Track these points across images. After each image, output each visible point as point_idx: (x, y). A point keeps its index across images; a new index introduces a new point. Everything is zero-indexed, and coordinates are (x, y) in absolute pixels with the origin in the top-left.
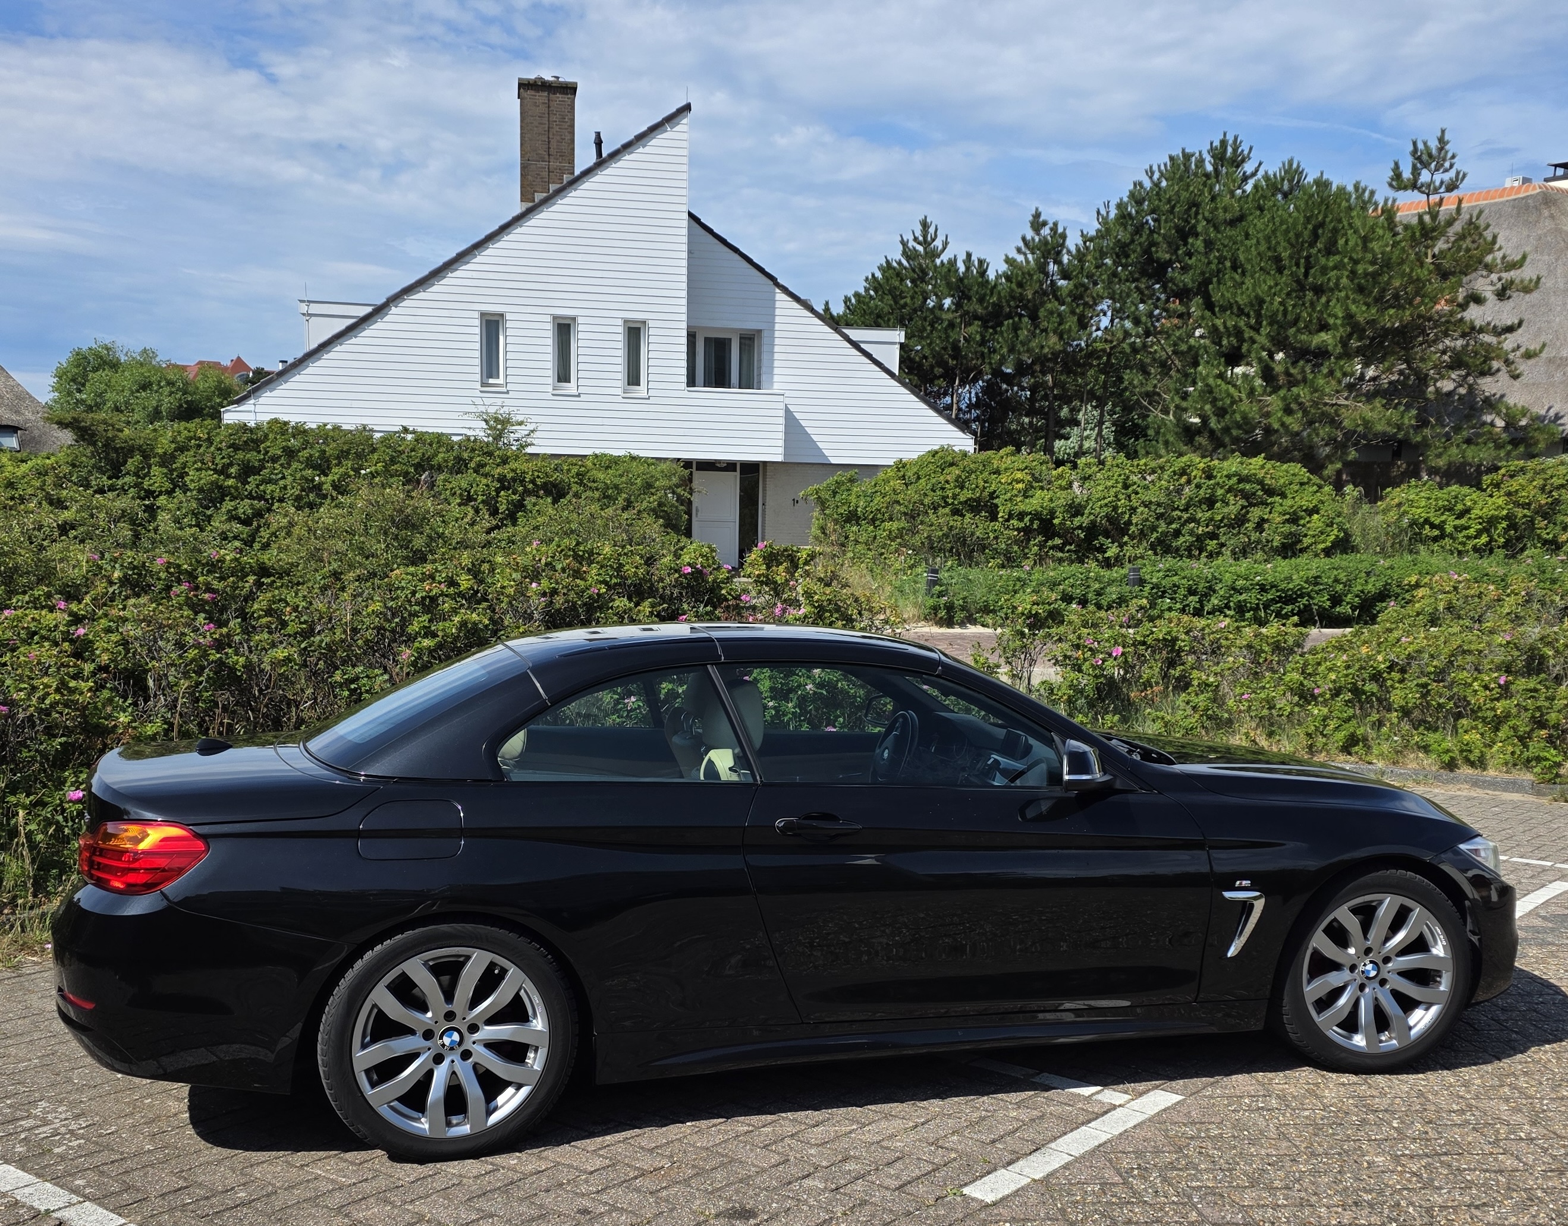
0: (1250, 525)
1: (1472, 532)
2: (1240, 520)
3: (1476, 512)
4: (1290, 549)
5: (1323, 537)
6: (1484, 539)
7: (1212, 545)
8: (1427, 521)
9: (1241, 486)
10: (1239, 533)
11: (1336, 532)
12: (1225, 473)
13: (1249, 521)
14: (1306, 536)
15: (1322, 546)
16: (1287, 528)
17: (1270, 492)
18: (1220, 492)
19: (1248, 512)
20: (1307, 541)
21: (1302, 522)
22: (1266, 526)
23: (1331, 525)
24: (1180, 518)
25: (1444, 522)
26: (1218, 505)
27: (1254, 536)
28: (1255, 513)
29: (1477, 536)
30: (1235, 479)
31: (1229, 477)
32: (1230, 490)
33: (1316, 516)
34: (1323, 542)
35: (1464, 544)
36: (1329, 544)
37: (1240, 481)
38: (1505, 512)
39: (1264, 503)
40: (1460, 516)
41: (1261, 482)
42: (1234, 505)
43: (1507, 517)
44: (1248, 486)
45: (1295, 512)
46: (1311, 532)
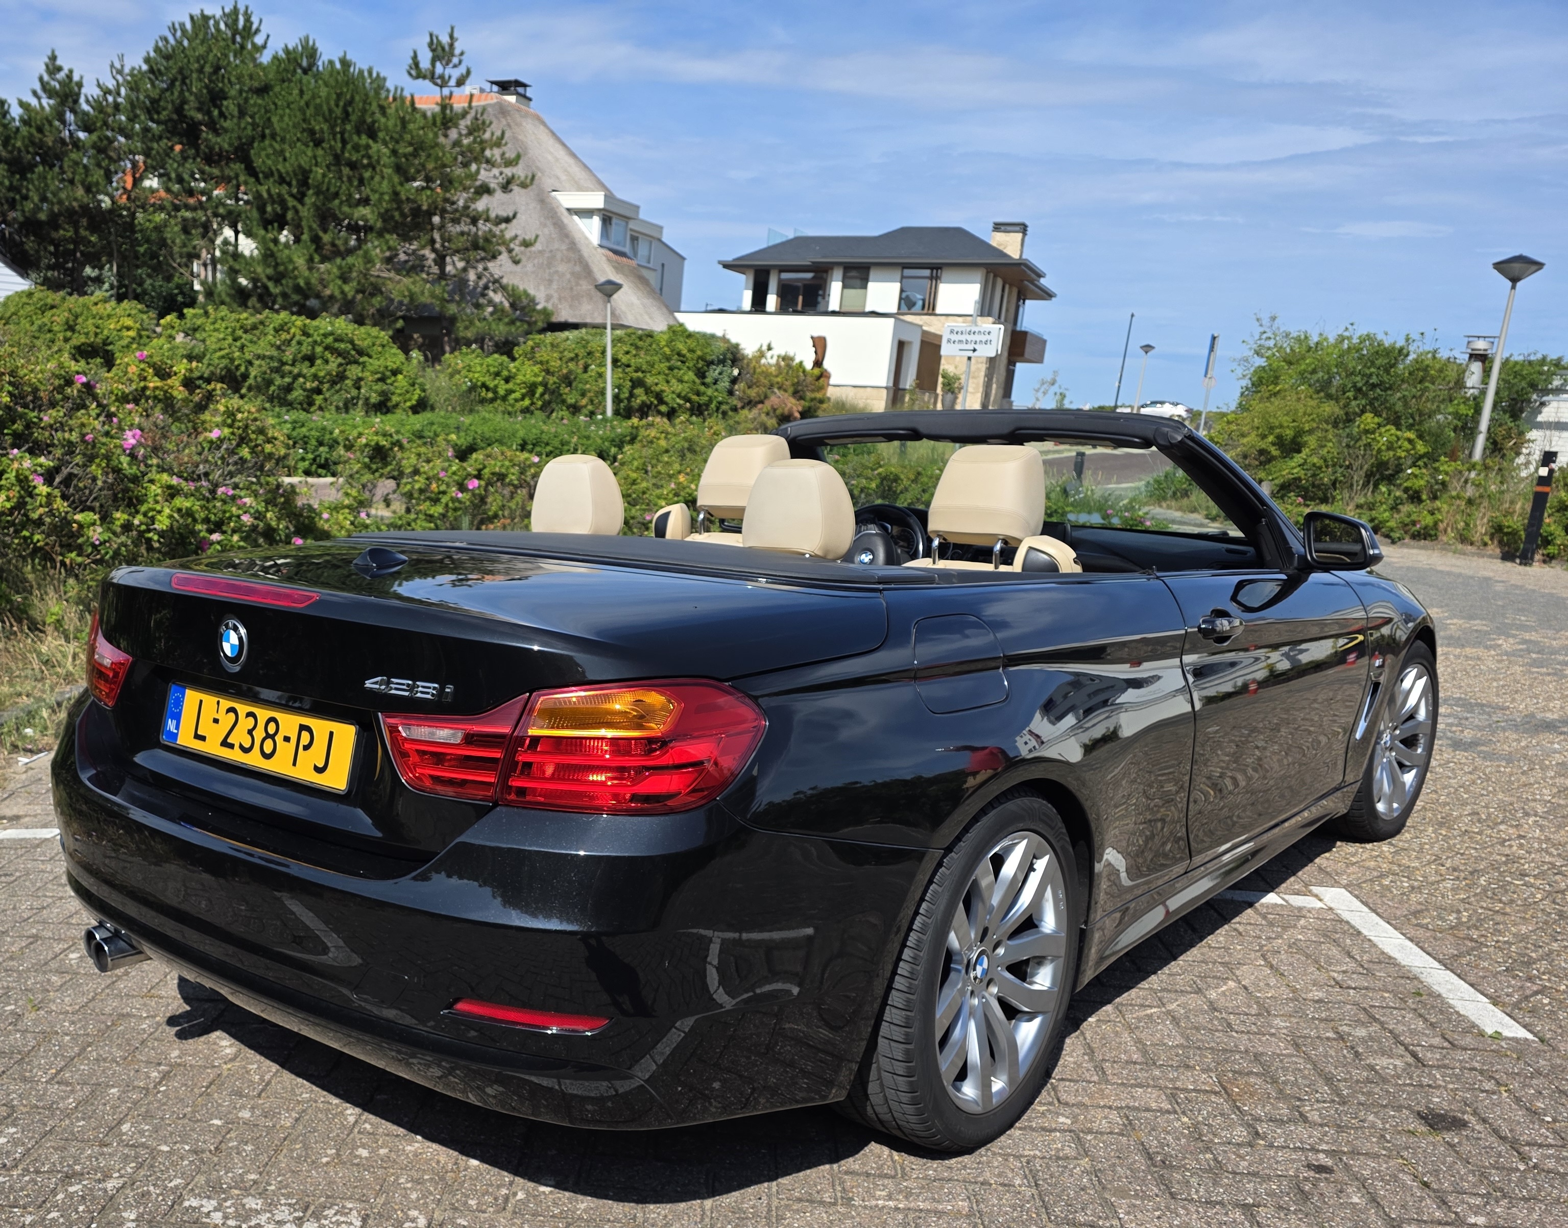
0: (348, 382)
1: (517, 395)
2: (341, 377)
3: (520, 378)
4: (383, 406)
5: (408, 396)
6: (527, 402)
7: (319, 399)
8: (484, 385)
9: (337, 345)
10: (341, 389)
11: (418, 391)
12: (322, 332)
13: (347, 378)
14: (393, 394)
15: (408, 404)
16: (380, 386)
17: (361, 353)
18: (319, 349)
19: (345, 371)
20: (395, 399)
21: (389, 381)
22: (362, 383)
23: (413, 385)
24: (290, 372)
25: (496, 386)
26: (319, 362)
27: (354, 392)
28: (354, 371)
29: (523, 399)
30: (330, 339)
31: (325, 335)
32: (327, 348)
33: (400, 377)
34: (410, 400)
35: (513, 406)
36: (414, 402)
37: (336, 340)
38: (540, 379)
39: (356, 362)
40: (507, 380)
41: (352, 342)
42: (334, 364)
43: (541, 384)
44: (343, 346)
45: (383, 373)
46: (398, 391)
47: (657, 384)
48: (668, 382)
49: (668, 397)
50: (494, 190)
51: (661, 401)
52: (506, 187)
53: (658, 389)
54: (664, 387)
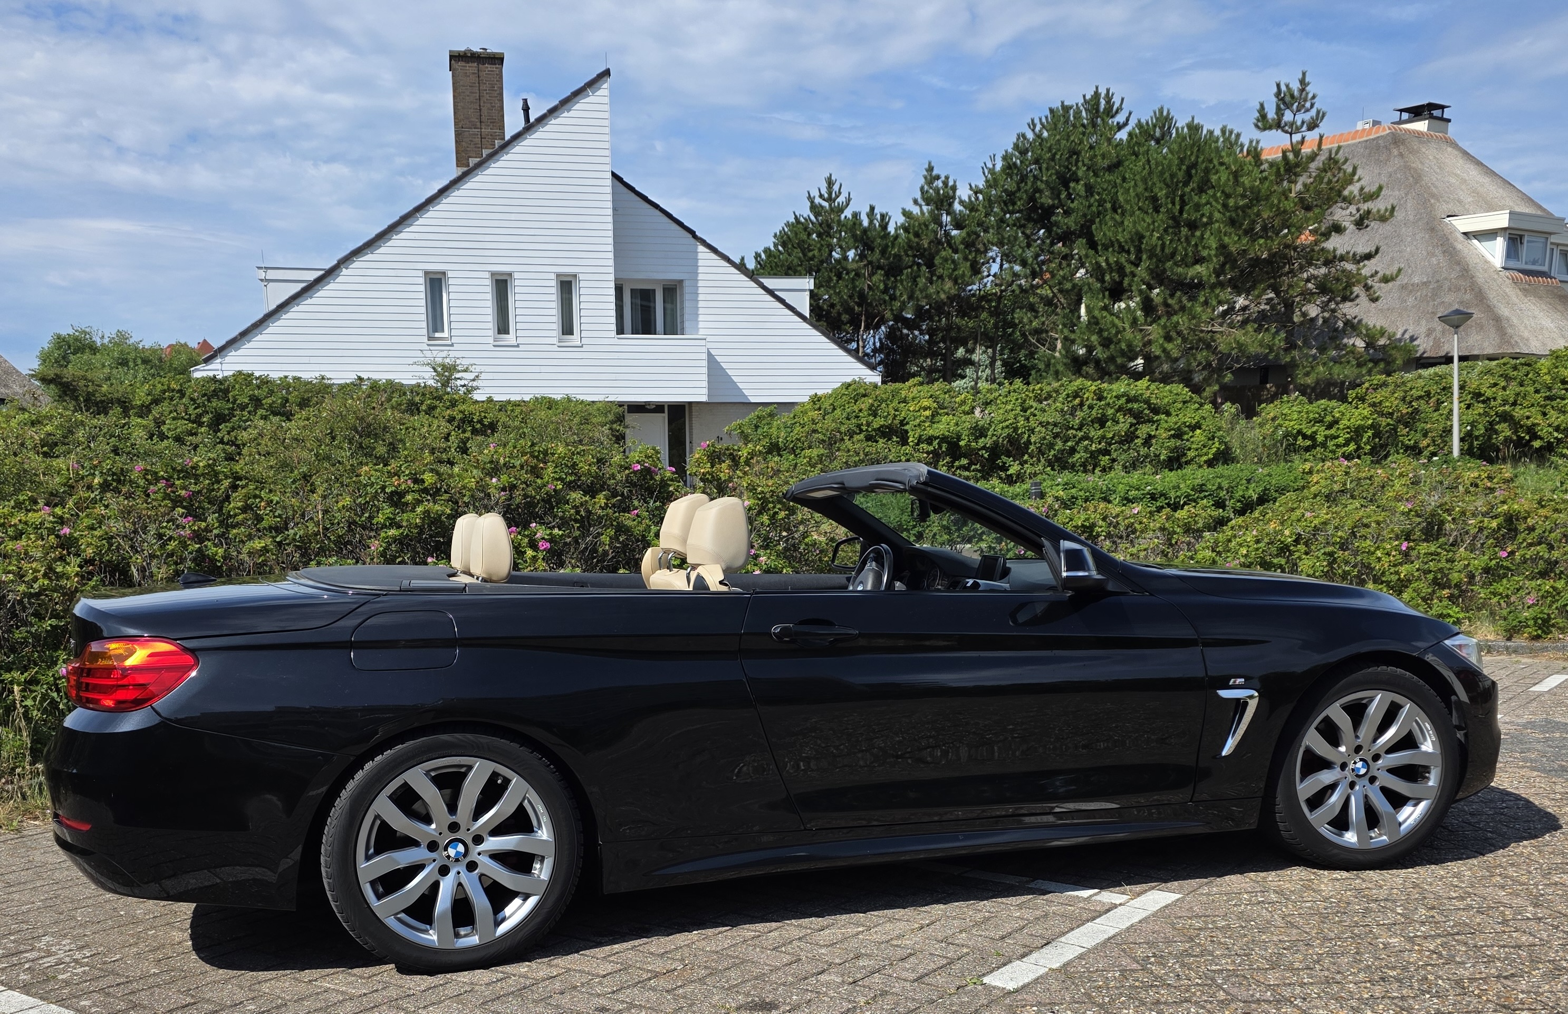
0: (1139, 442)
1: (1341, 440)
2: (1130, 437)
3: (1344, 422)
4: (1176, 462)
5: (1205, 450)
6: (1352, 447)
7: (1105, 460)
8: (1300, 432)
9: (1130, 405)
10: (1129, 448)
11: (1217, 445)
12: (1114, 394)
13: (1137, 438)
14: (1189, 449)
15: (1205, 458)
16: (1172, 443)
17: (1156, 410)
18: (1110, 412)
19: (1136, 430)
20: (1191, 454)
21: (1186, 437)
22: (1154, 441)
23: (1212, 439)
24: (1075, 437)
25: (1315, 433)
26: (1109, 423)
27: (1143, 451)
28: (1144, 430)
29: (1347, 444)
30: (1123, 400)
31: (1118, 397)
32: (1120, 409)
33: (1198, 432)
34: (1207, 454)
35: (1333, 452)
36: (1211, 456)
37: (1128, 401)
38: (1370, 422)
39: (1151, 421)
40: (1330, 427)
41: (1147, 402)
42: (1124, 424)
43: (1372, 426)
44: (1136, 406)
45: (1179, 429)
46: (1194, 446)
47: (1528, 418)
48: (1544, 414)
49: (1543, 431)
50: (1345, 229)
51: (1535, 436)
52: (1360, 223)
53: (1529, 423)
54: (1539, 419)
